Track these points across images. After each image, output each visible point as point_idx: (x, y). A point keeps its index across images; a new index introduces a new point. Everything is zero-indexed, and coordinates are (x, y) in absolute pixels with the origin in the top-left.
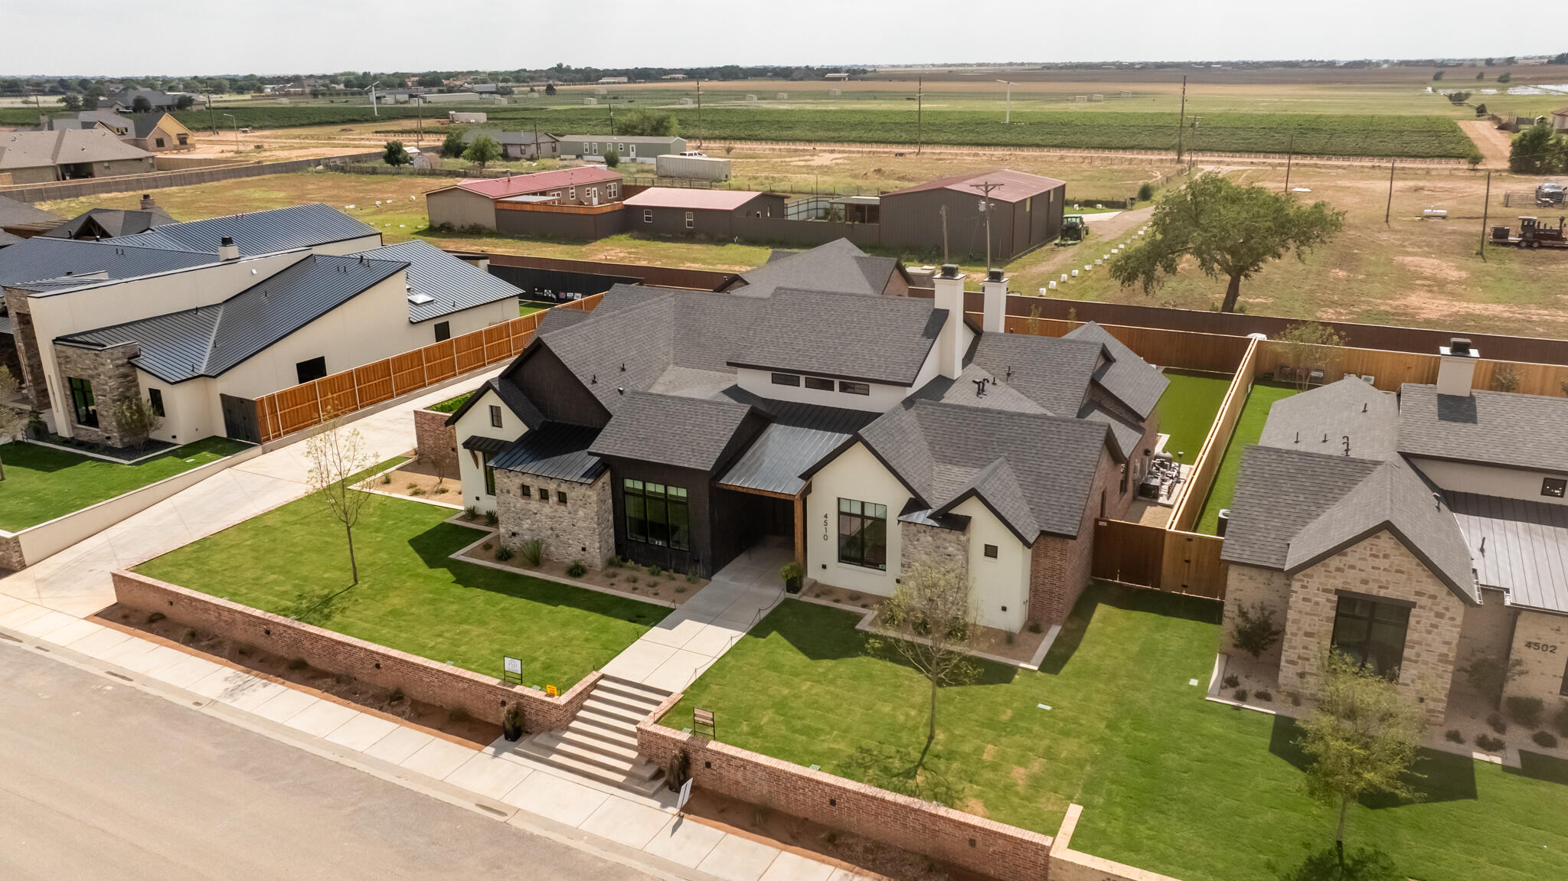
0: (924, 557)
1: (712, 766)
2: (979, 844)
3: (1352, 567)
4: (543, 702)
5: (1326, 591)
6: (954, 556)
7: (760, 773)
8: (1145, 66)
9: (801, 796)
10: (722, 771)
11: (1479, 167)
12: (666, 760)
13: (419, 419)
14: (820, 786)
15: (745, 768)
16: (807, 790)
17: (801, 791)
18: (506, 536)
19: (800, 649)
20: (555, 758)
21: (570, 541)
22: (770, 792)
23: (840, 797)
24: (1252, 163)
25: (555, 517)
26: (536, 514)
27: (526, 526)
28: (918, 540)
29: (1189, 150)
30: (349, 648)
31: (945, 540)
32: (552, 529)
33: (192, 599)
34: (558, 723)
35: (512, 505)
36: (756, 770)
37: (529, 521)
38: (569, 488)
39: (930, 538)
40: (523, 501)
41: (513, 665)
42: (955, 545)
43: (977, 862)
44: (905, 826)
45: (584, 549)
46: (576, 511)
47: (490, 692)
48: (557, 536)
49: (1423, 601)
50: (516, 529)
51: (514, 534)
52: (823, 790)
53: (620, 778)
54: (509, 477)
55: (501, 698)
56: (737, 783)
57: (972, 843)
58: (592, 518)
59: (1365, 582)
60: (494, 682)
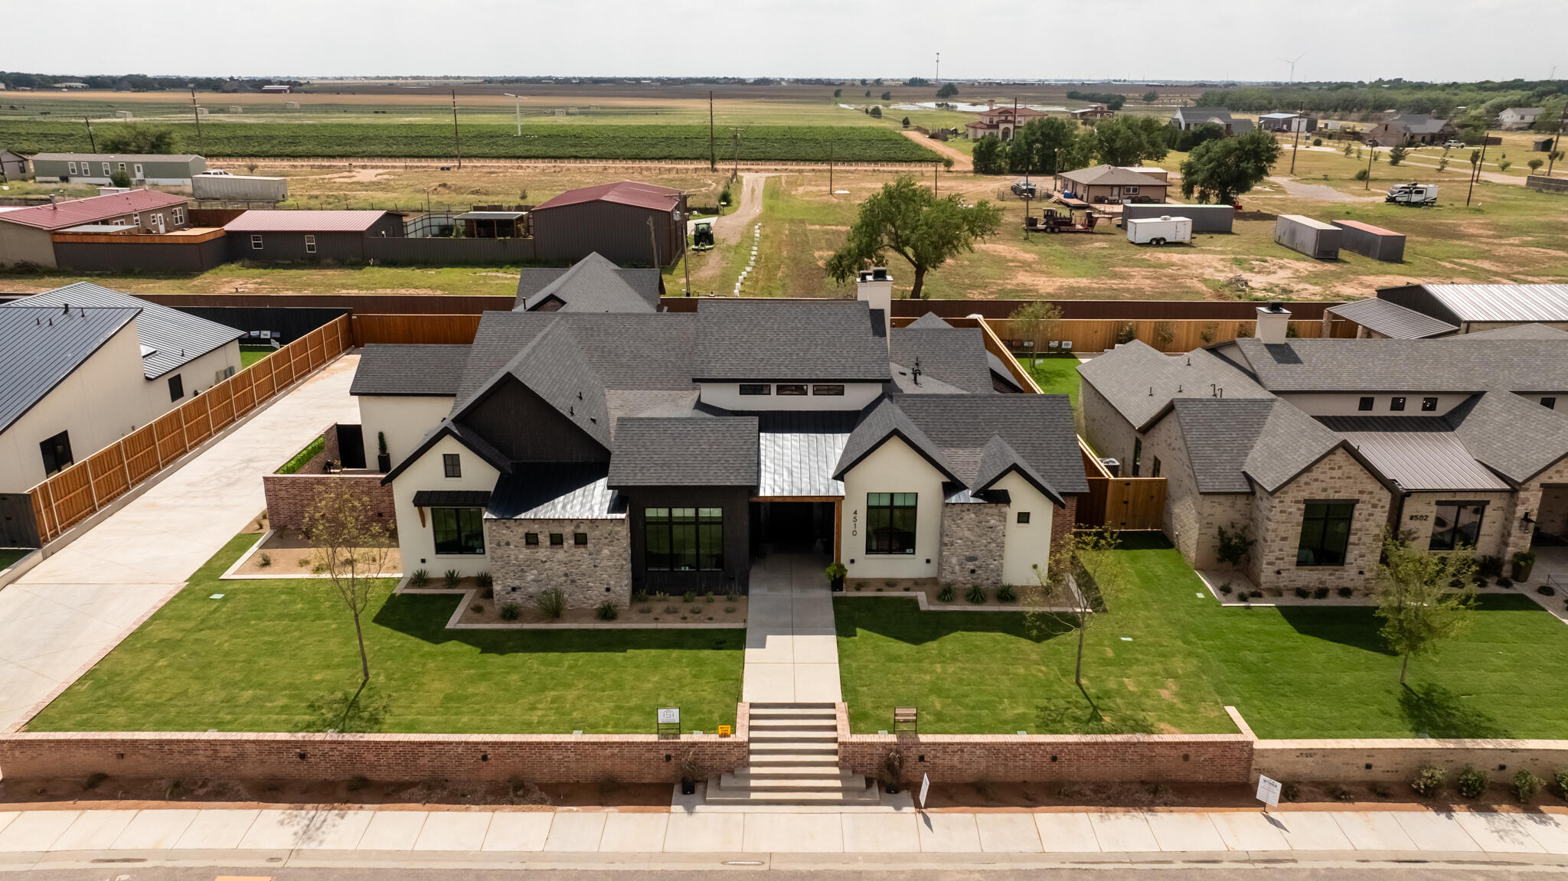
0: (967, 534)
1: (926, 759)
2: (1192, 758)
3: (1316, 480)
4: (721, 744)
5: (1297, 502)
6: (996, 527)
7: (978, 752)
8: (582, 82)
9: (1021, 762)
10: (938, 761)
11: (951, 169)
12: (872, 767)
13: (271, 487)
14: (1042, 747)
15: (962, 751)
16: (1027, 754)
17: (1021, 757)
18: (504, 593)
19: (897, 638)
20: (754, 796)
21: (591, 584)
22: (988, 767)
23: (1061, 751)
24: (776, 170)
25: (571, 561)
26: (546, 562)
27: (530, 577)
28: (962, 519)
29: (722, 159)
30: (441, 747)
31: (987, 514)
32: (566, 575)
33: (161, 743)
34: (740, 762)
35: (512, 557)
36: (974, 750)
37: (535, 572)
38: (590, 528)
39: (973, 516)
40: (528, 551)
41: (669, 715)
42: (997, 518)
43: (1189, 773)
44: (1124, 760)
45: (608, 590)
46: (599, 552)
47: (650, 750)
48: (573, 581)
49: (1365, 497)
50: (517, 583)
51: (514, 589)
52: (1044, 750)
53: (839, 796)
54: (508, 528)
55: (664, 753)
56: (952, 767)
57: (1186, 757)
58: (620, 555)
59: (1325, 490)
60: (653, 738)
